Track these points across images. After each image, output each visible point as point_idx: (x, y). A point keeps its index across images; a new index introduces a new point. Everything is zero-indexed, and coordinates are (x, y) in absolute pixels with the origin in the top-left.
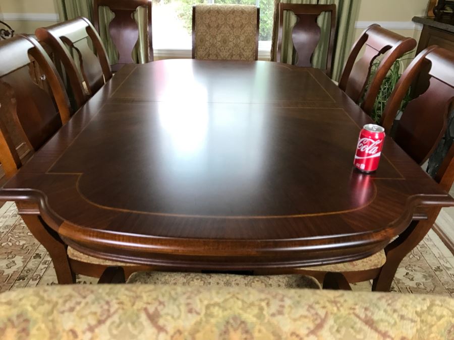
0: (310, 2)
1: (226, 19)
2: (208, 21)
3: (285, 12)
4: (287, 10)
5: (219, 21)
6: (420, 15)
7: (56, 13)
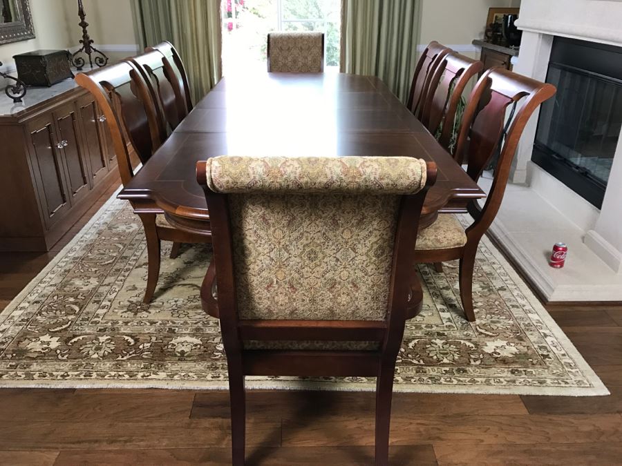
6: (478, 39)
7: (136, 43)
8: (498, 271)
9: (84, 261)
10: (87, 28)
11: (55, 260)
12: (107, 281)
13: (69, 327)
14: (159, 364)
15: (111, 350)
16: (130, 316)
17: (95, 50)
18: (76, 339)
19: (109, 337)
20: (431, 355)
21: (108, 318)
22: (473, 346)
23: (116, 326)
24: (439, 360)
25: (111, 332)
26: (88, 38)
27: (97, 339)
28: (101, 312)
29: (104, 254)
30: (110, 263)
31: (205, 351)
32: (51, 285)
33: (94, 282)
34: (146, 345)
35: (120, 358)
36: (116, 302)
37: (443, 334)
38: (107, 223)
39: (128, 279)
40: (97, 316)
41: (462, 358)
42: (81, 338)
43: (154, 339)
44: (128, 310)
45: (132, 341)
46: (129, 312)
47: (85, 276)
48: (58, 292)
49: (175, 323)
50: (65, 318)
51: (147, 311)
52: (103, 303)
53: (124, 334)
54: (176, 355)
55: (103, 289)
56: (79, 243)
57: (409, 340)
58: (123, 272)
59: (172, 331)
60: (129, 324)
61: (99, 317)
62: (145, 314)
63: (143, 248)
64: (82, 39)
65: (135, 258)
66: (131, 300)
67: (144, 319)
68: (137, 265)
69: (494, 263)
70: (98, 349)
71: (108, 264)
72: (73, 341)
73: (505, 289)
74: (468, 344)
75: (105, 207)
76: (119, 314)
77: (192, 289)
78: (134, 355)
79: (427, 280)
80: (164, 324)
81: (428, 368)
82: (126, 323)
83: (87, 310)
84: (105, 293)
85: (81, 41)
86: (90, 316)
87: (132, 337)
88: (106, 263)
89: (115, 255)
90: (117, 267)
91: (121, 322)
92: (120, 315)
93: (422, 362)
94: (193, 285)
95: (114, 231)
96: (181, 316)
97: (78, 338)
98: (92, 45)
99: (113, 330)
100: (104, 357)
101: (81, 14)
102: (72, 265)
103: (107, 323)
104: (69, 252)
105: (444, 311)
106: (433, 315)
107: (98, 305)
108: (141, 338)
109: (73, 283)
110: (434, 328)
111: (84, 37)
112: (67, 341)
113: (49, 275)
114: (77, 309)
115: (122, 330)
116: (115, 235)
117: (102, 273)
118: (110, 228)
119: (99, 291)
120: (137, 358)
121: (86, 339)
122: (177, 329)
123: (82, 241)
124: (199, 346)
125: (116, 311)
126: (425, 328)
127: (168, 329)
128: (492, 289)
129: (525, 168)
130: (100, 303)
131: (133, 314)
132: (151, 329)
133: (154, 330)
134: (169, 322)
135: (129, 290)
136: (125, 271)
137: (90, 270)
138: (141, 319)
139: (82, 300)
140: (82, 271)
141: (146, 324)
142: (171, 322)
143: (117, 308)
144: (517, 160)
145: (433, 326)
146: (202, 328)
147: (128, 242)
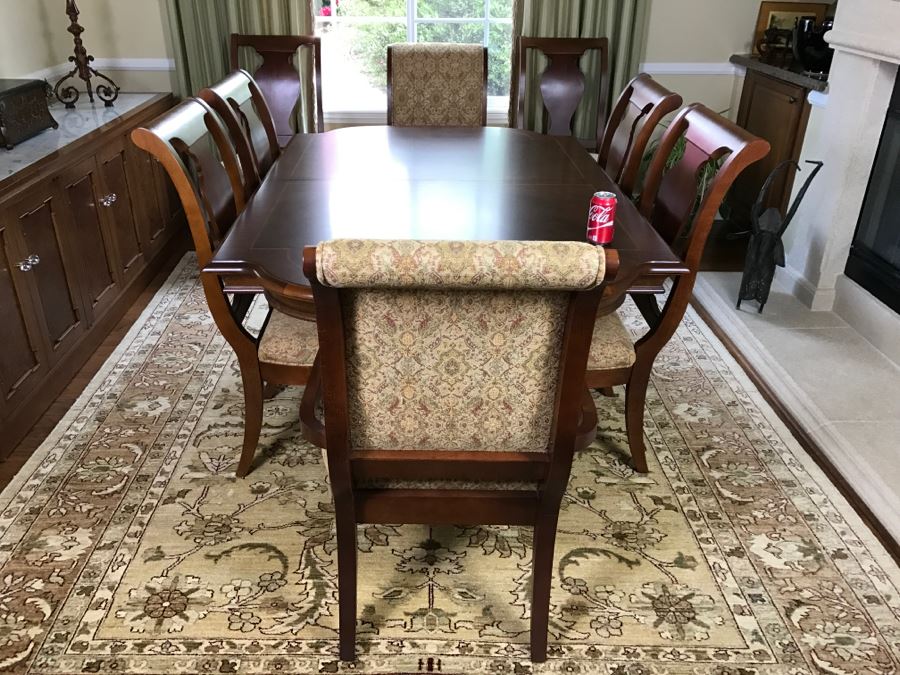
0: (568, 34)
1: (437, 66)
2: (410, 69)
3: (528, 51)
4: (533, 48)
5: (428, 69)
8: (824, 510)
9: (68, 487)
10: (82, 36)
12: (108, 537)
13: (28, 658)
16: (148, 628)
17: (97, 73)
21: (106, 633)
23: (120, 655)
25: (109, 671)
26: (84, 52)
28: (93, 616)
30: (116, 491)
33: (84, 537)
36: (123, 589)
38: (115, 396)
39: (149, 532)
40: (85, 630)
44: (148, 613)
46: (147, 618)
47: (68, 525)
48: (14, 566)
49: (233, 646)
50: (22, 633)
51: (181, 615)
52: (99, 595)
55: (101, 558)
56: (62, 442)
58: (139, 515)
59: (228, 667)
60: (146, 650)
61: (88, 632)
62: (176, 622)
63: (178, 454)
64: (74, 55)
65: (163, 479)
66: (152, 585)
67: (174, 635)
68: (165, 497)
69: (812, 491)
71: (113, 493)
73: (845, 557)
75: (113, 358)
76: (128, 622)
77: (266, 556)
79: (699, 532)
80: (213, 648)
82: (140, 647)
83: (66, 612)
84: (104, 567)
85: (71, 59)
86: (72, 628)
88: (110, 490)
89: (126, 470)
90: (130, 500)
91: (130, 644)
92: (129, 626)
94: (268, 547)
95: (128, 413)
96: (247, 627)
98: (91, 64)
99: (114, 665)
101: (72, 11)
102: (46, 497)
103: (102, 647)
104: (42, 463)
105: (742, 613)
106: (723, 622)
107: (88, 599)
109: (45, 543)
110: (733, 659)
111: (76, 50)
114: (47, 610)
116: (129, 422)
117: (100, 516)
118: (120, 408)
119: (92, 563)
122: (238, 661)
123: (68, 438)
125: (122, 614)
126: (715, 660)
127: (221, 663)
128: (821, 555)
129: (833, 287)
130: (92, 594)
131: (154, 621)
132: (189, 664)
133: (194, 666)
134: (224, 643)
135: (150, 559)
136: (142, 512)
137: (78, 509)
138: (170, 636)
139: (57, 587)
140: (63, 511)
141: (178, 649)
142: (228, 643)
143: (124, 606)
144: (820, 274)
145: (729, 652)
146: (287, 658)
147: (152, 439)
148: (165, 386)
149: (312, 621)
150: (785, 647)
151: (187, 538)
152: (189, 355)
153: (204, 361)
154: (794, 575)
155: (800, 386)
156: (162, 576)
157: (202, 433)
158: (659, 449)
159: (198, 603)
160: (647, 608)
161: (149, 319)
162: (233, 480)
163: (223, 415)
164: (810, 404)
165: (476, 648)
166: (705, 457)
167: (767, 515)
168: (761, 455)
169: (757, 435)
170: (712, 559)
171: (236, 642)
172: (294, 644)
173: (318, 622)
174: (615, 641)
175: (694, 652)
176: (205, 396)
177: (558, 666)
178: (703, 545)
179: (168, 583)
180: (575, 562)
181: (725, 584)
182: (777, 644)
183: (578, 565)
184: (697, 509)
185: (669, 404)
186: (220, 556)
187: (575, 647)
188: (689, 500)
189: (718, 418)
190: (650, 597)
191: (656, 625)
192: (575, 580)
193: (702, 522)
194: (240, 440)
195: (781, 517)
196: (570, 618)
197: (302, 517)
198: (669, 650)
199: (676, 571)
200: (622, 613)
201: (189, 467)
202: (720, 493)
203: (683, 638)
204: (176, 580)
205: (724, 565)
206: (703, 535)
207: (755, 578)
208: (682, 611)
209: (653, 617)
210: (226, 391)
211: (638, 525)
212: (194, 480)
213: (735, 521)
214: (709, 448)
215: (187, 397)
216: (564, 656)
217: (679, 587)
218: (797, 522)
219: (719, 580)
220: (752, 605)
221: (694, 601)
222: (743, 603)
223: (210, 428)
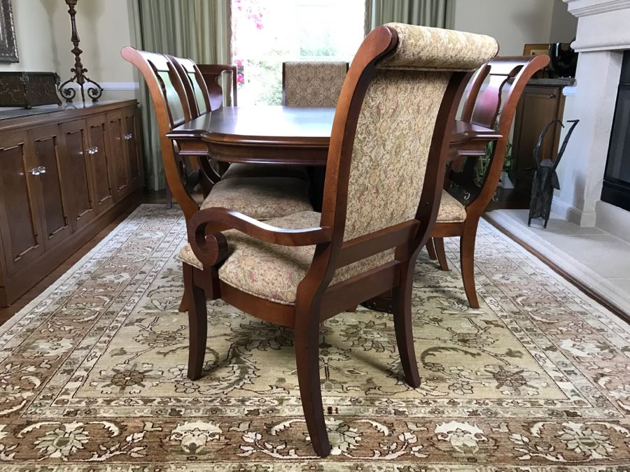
1: (316, 73)
2: (298, 75)
5: (309, 75)
8: (610, 327)
9: (55, 318)
10: (80, 56)
11: (17, 316)
12: (84, 343)
13: (21, 409)
14: (157, 467)
15: (83, 445)
16: (114, 391)
17: (88, 80)
18: (29, 428)
19: (81, 424)
20: (570, 446)
21: (81, 394)
22: (627, 431)
23: (93, 407)
24: (586, 456)
25: (84, 415)
26: (81, 66)
27: (62, 427)
28: (72, 386)
29: (84, 309)
30: (90, 320)
31: (227, 444)
32: (5, 349)
33: (66, 344)
34: (136, 436)
35: (95, 458)
36: (96, 370)
37: (575, 415)
38: (90, 272)
39: (114, 341)
40: (66, 393)
41: (618, 450)
42: (38, 426)
43: (149, 426)
44: (113, 383)
45: (115, 430)
46: (113, 386)
47: (55, 337)
48: (13, 359)
49: (179, 401)
50: (19, 395)
51: (139, 384)
52: (77, 374)
53: (105, 419)
54: (182, 452)
55: (78, 354)
56: (51, 296)
57: (529, 423)
58: (108, 331)
59: (175, 413)
60: (113, 404)
61: (69, 394)
62: (136, 388)
63: (136, 301)
64: (74, 68)
65: (125, 313)
66: (117, 368)
67: (134, 395)
68: (127, 322)
69: (599, 317)
70: (63, 443)
71: (88, 321)
72: (25, 430)
74: (618, 428)
75: (89, 254)
76: (99, 388)
78: (118, 453)
79: (522, 338)
80: (164, 402)
81: (575, 467)
82: (108, 402)
83: (52, 383)
84: (81, 359)
85: (72, 70)
86: (56, 392)
87: (116, 423)
88: (86, 319)
89: (98, 309)
90: (101, 324)
91: (100, 401)
92: (100, 391)
93: (561, 459)
95: (99, 281)
96: (189, 390)
97: (33, 426)
98: (85, 74)
99: (88, 412)
100: (70, 456)
101: (75, 39)
102: (39, 323)
104: (37, 307)
105: (562, 381)
106: (548, 385)
107: (69, 376)
108: (130, 424)
109: (37, 347)
110: (559, 406)
111: (76, 65)
112: (15, 432)
113: (5, 336)
114: (37, 382)
115: (102, 414)
116: (100, 285)
117: (79, 332)
118: (94, 278)
119: (72, 357)
120: (122, 457)
121: (46, 427)
122: (183, 410)
123: (56, 294)
124: (217, 437)
125: (95, 384)
126: (545, 406)
127: (170, 411)
128: (614, 350)
129: (594, 210)
130: (72, 373)
131: (119, 388)
132: (145, 411)
133: (150, 412)
134: (172, 400)
135: (115, 355)
136: (110, 330)
137: (62, 329)
138: (130, 395)
139: (46, 369)
140: (52, 330)
141: (137, 403)
142: (174, 399)
143: (96, 379)
144: (584, 201)
145: (555, 402)
146: (220, 408)
147: (117, 294)
148: (126, 267)
149: (238, 387)
150: (597, 399)
151: (143, 343)
152: (143, 252)
153: (154, 255)
154: (595, 360)
155: (580, 262)
156: (125, 363)
157: (153, 291)
158: (485, 297)
159: (151, 378)
160: (489, 378)
161: (115, 236)
162: (177, 313)
163: (168, 281)
164: (589, 270)
165: (363, 402)
166: (519, 300)
167: (570, 329)
168: (559, 299)
169: (554, 289)
170: (533, 353)
171: (182, 399)
172: (225, 400)
173: (243, 387)
174: (469, 396)
175: (529, 402)
176: (156, 272)
177: (427, 411)
178: (525, 345)
179: (129, 367)
180: (433, 354)
181: (545, 365)
182: (591, 397)
183: (435, 356)
184: (518, 327)
185: (490, 275)
186: (168, 353)
187: (438, 400)
188: (511, 322)
189: (524, 281)
190: (491, 372)
191: (498, 387)
192: (434, 364)
193: (523, 333)
194: (181, 294)
195: (580, 330)
196: (434, 384)
197: (228, 331)
198: (510, 401)
199: (507, 358)
200: (471, 381)
201: (144, 307)
202: (533, 318)
203: (520, 394)
204: (135, 365)
205: (543, 355)
206: (525, 340)
207: (568, 362)
208: (516, 380)
209: (496, 383)
210: (170, 270)
211: (476, 335)
212: (147, 314)
213: (547, 333)
214: (520, 295)
215: (142, 273)
216: (431, 405)
217: (511, 367)
218: (592, 333)
219: (541, 363)
220: (568, 376)
221: (524, 374)
222: (561, 375)
223: (159, 288)
